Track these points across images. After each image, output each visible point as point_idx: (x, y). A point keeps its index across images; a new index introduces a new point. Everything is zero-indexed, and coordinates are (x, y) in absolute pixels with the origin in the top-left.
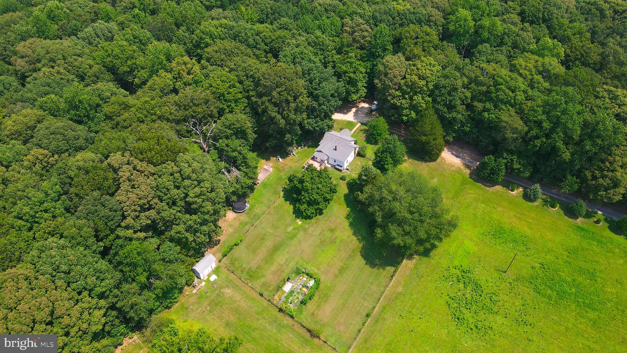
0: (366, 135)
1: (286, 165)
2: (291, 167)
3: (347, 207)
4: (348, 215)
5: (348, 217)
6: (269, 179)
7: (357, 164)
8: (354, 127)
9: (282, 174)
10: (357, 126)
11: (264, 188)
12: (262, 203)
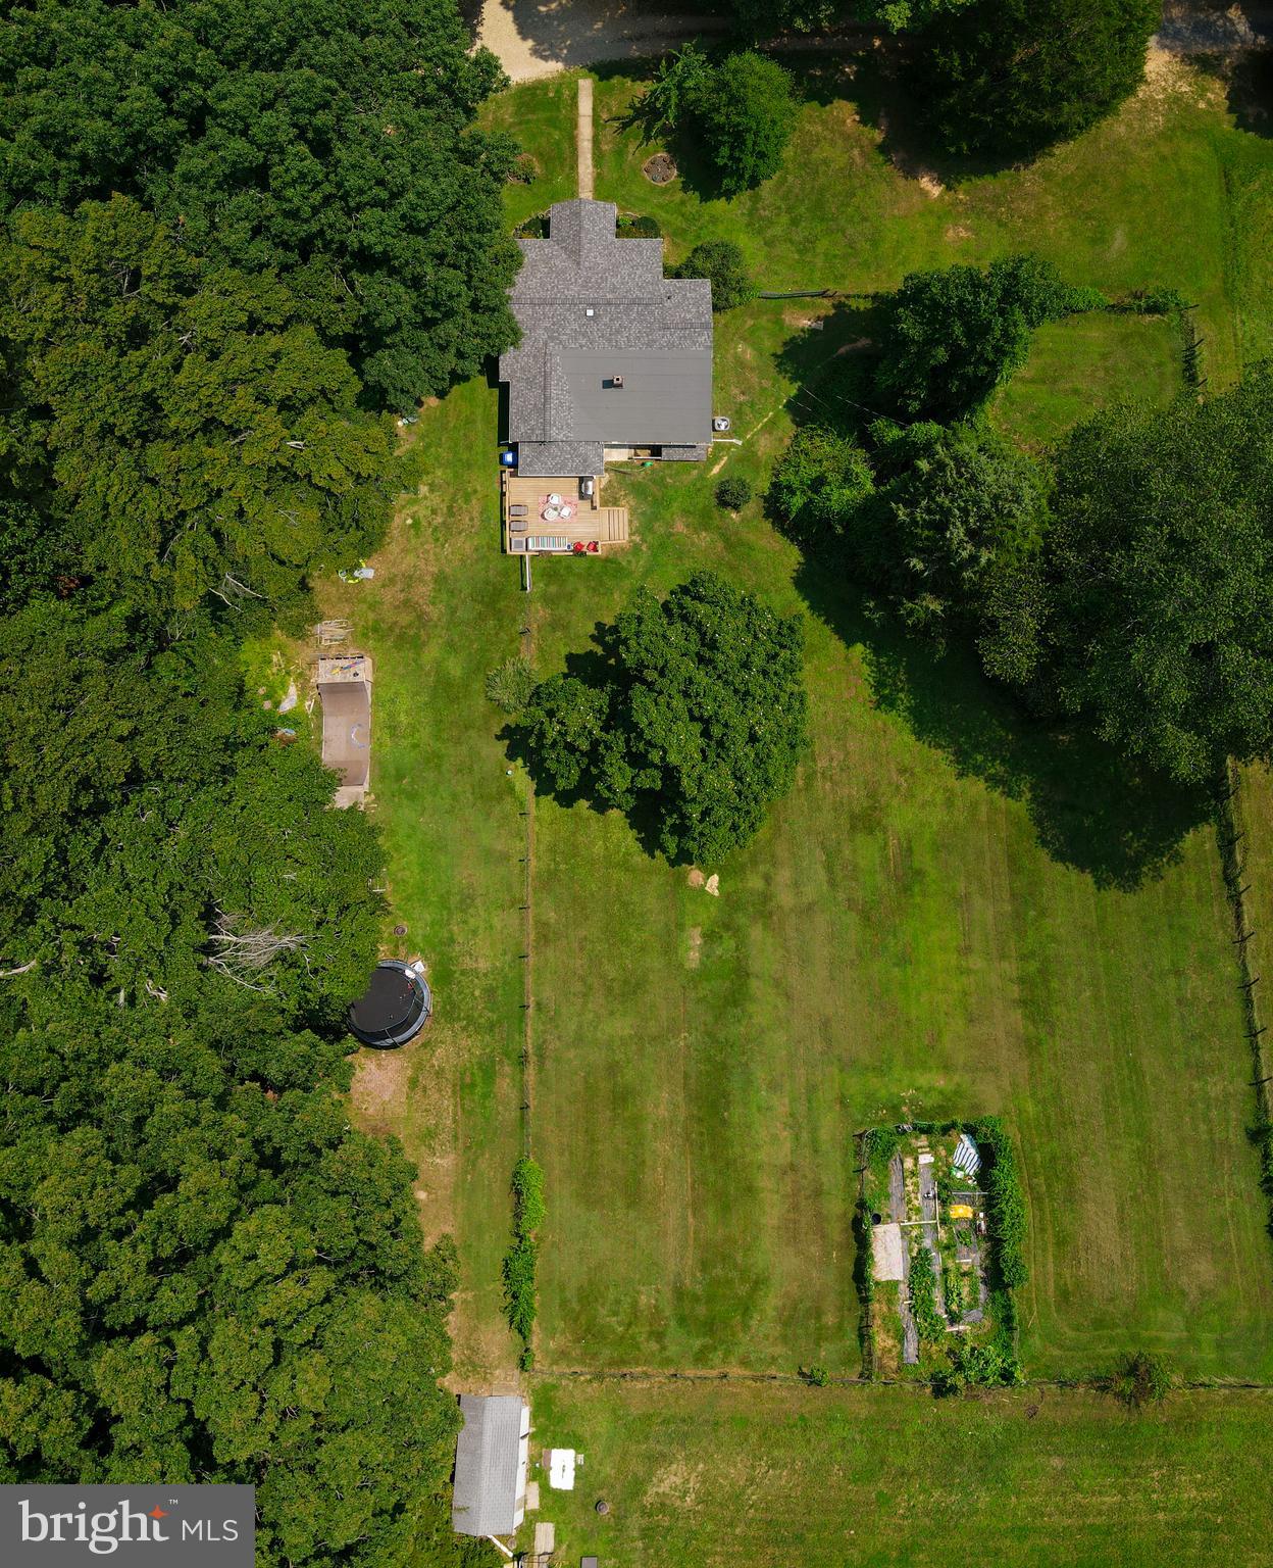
0: (669, 148)
1: (409, 580)
2: (441, 579)
3: (850, 643)
4: (879, 686)
5: (885, 701)
6: (393, 729)
7: (740, 363)
8: (575, 125)
9: (432, 652)
10: (585, 106)
11: (412, 796)
12: (467, 901)
